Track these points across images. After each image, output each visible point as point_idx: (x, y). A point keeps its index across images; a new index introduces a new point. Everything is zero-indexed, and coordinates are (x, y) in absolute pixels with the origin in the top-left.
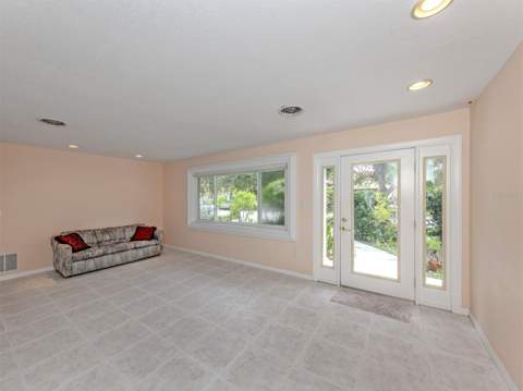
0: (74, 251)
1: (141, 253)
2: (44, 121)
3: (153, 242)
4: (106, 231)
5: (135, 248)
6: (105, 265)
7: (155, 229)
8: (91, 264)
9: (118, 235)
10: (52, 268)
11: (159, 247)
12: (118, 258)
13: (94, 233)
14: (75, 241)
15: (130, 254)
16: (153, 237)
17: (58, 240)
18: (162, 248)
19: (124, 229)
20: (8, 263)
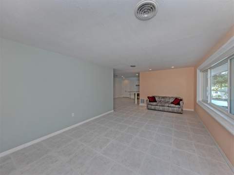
0: (150, 101)
1: (170, 109)
3: (177, 106)
4: (163, 97)
5: (168, 106)
6: (157, 109)
7: (181, 100)
9: (167, 100)
10: (146, 105)
11: (180, 109)
12: (161, 108)
13: (159, 97)
14: (152, 99)
15: (166, 108)
16: (179, 104)
17: (148, 97)
18: (182, 110)
19: (170, 98)
20: (143, 101)
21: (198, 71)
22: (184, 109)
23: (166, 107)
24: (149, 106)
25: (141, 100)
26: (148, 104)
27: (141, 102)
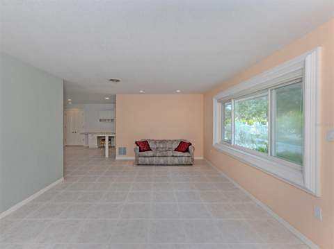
0: (140, 151)
1: (176, 161)
2: (111, 80)
3: (186, 154)
4: (161, 142)
5: (173, 156)
7: (190, 144)
8: (147, 160)
9: (168, 145)
11: (190, 159)
12: (162, 160)
13: (155, 142)
14: (144, 146)
15: (169, 160)
16: (187, 151)
17: (136, 143)
18: (193, 160)
19: (172, 142)
20: (123, 151)
21: (215, 101)
22: (195, 158)
23: (169, 158)
24: (140, 158)
25: (120, 148)
26: (138, 156)
27: (120, 154)
